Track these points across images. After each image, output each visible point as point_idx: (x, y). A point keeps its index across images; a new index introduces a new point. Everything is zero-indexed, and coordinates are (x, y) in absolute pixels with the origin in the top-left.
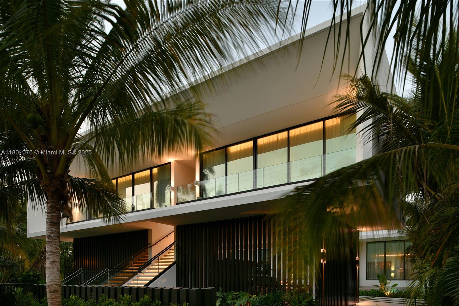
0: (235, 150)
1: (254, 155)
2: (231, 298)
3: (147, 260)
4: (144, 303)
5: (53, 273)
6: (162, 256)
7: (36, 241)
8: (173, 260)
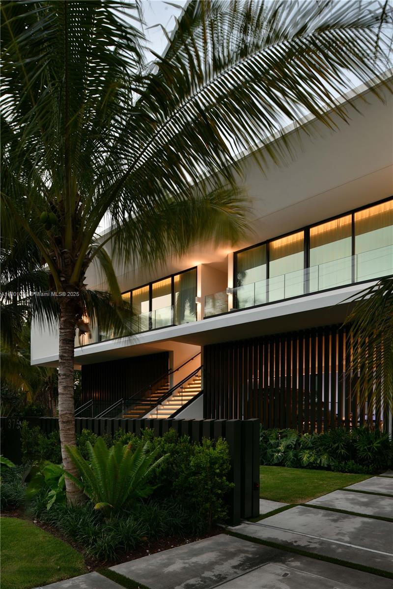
0: (280, 246)
1: (306, 250)
2: (274, 437)
3: (167, 389)
4: (169, 438)
5: (65, 400)
6: (185, 385)
7: (39, 369)
8: (200, 389)
